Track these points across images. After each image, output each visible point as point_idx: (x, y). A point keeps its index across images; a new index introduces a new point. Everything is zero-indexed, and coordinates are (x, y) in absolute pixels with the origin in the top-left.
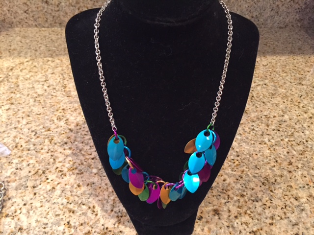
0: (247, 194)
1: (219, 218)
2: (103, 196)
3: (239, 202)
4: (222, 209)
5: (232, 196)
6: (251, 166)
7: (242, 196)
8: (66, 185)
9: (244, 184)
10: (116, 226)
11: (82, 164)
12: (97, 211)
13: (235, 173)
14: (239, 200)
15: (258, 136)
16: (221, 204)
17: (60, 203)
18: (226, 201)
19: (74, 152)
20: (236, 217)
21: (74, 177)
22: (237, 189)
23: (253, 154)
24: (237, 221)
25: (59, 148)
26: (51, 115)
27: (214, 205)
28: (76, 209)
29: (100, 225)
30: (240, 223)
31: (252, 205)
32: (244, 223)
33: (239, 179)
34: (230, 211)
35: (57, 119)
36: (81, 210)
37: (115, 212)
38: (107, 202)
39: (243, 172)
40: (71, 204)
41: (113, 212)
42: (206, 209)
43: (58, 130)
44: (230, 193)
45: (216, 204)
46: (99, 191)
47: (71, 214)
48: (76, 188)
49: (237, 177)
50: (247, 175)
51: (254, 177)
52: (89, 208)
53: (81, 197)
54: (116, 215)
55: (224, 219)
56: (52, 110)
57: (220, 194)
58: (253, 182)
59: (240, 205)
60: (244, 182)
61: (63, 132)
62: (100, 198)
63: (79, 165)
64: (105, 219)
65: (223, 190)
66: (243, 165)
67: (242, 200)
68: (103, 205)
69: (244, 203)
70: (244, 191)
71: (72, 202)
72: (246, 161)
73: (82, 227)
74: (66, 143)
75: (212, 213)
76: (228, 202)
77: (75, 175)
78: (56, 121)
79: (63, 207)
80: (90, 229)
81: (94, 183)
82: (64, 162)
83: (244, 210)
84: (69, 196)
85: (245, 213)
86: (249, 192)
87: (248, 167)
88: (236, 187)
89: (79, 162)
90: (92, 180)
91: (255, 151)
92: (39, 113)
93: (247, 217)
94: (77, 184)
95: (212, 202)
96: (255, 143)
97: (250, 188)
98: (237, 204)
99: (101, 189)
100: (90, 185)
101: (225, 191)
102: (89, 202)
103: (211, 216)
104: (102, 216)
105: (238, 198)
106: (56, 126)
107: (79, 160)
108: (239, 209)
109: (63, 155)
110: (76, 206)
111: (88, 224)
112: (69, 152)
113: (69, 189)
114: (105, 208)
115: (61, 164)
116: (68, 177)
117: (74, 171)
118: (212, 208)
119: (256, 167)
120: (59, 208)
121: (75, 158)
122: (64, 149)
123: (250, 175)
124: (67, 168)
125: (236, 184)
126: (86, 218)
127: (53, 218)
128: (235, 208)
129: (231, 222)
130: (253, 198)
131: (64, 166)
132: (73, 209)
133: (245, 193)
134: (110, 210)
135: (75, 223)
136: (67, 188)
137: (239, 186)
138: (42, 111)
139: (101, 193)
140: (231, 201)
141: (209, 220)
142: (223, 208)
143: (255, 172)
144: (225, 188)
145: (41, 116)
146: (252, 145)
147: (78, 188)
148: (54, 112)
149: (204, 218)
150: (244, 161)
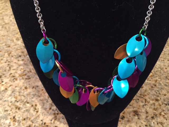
0: (161, 99)
1: (139, 118)
2: (44, 97)
3: (155, 105)
4: (140, 111)
5: (148, 100)
6: (162, 77)
7: (157, 100)
8: (16, 87)
9: (158, 91)
10: (52, 122)
11: (31, 71)
12: (38, 109)
13: (150, 82)
14: (154, 103)
15: (167, 55)
16: (139, 106)
17: (10, 101)
18: (143, 104)
19: (26, 63)
20: (153, 118)
21: (23, 81)
22: (152, 95)
23: (163, 68)
24: (154, 121)
25: (15, 59)
26: (12, 37)
27: (134, 107)
28: (21, 106)
29: (39, 120)
30: (156, 123)
31: (165, 108)
32: (160, 123)
33: (154, 86)
34: (147, 113)
35: (16, 39)
36: (25, 108)
37: (53, 110)
38: (47, 102)
39: (156, 81)
40: (18, 102)
41: (51, 110)
42: (128, 110)
43: (16, 47)
44: (147, 98)
45: (136, 106)
46: (41, 92)
47: (17, 110)
48: (24, 90)
49: (152, 85)
50: (160, 84)
51: (166, 85)
52: (32, 106)
53: (26, 97)
54: (53, 112)
55: (143, 119)
56: (14, 33)
57: (138, 98)
58: (165, 90)
59: (155, 108)
60: (158, 89)
61: (19, 48)
62: (42, 98)
63: (28, 72)
64: (44, 115)
65: (141, 95)
66: (157, 76)
67: (157, 103)
68: (44, 104)
69: (158, 106)
70: (158, 96)
71: (19, 100)
72: (158, 73)
73: (24, 122)
74: (20, 56)
75: (132, 113)
76: (146, 105)
77: (24, 80)
78: (15, 41)
79: (12, 104)
80: (31, 123)
81: (38, 87)
82: (17, 70)
83: (159, 112)
84: (18, 96)
85: (160, 114)
86: (163, 98)
87: (160, 78)
88: (151, 93)
89: (28, 70)
90: (36, 84)
91: (165, 66)
92: (4, 35)
93: (162, 118)
94: (25, 86)
95: (133, 104)
96: (164, 60)
97: (163, 94)
98: (153, 107)
99: (43, 91)
100: (34, 88)
101: (142, 96)
102: (32, 101)
103: (132, 116)
104: (41, 113)
105: (154, 102)
106: (14, 44)
107: (28, 68)
108: (155, 111)
109: (17, 65)
110: (22, 104)
111: (30, 119)
112: (21, 62)
113: (18, 90)
114: (45, 107)
115: (14, 71)
116: (18, 81)
117: (23, 77)
118: (133, 109)
119: (167, 78)
120: (8, 105)
121: (26, 67)
122: (18, 61)
123: (162, 84)
124: (18, 74)
125: (151, 91)
126: (29, 114)
127: (2, 113)
128: (151, 110)
129: (149, 121)
130: (165, 103)
131: (16, 72)
132: (20, 106)
133: (159, 98)
134: (49, 108)
135: (19, 118)
136: (16, 90)
137: (154, 92)
138: (6, 33)
139: (43, 94)
140: (148, 104)
141: (131, 120)
142: (141, 109)
143: (166, 81)
144: (142, 93)
145: (5, 37)
146: (163, 62)
147: (25, 90)
148: (14, 34)
149: (126, 118)
150: (156, 73)
